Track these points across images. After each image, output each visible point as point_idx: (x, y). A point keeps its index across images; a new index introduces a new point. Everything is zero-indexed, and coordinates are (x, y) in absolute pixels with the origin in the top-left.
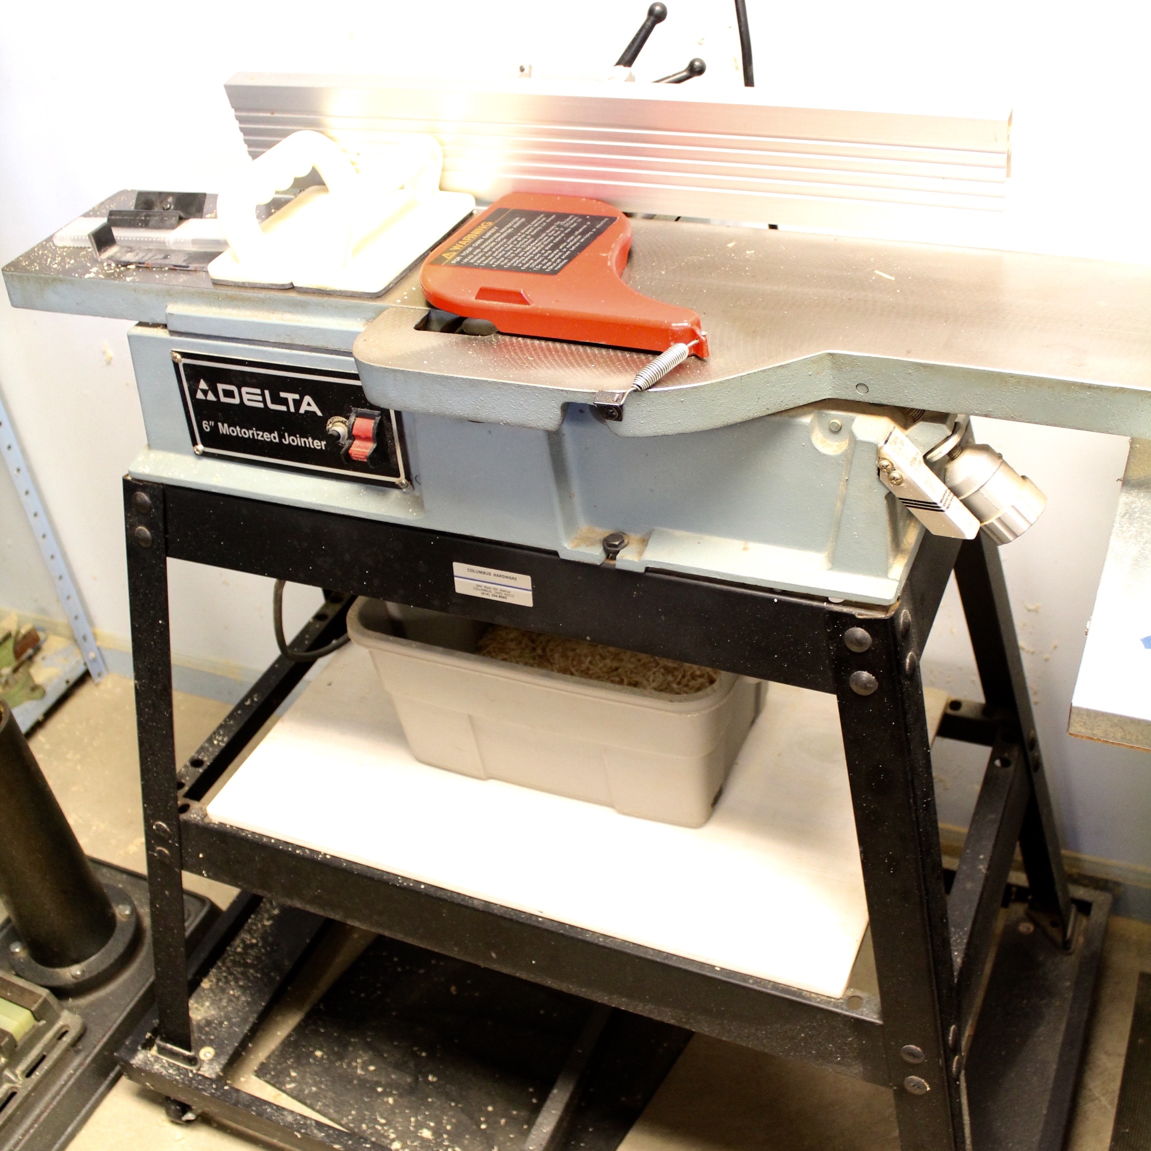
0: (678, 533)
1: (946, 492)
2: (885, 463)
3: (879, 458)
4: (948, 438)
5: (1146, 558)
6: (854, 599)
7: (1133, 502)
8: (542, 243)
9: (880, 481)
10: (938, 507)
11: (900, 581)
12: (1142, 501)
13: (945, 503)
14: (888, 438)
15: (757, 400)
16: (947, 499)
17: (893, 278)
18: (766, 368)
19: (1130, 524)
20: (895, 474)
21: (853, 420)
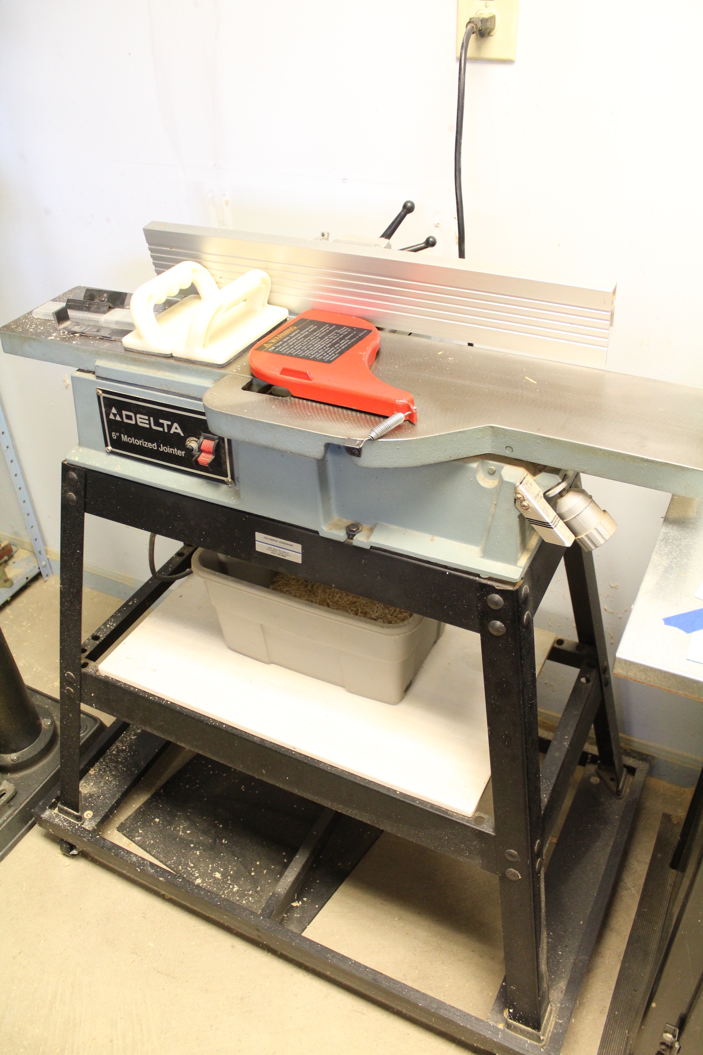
0: (392, 527)
1: (556, 516)
2: (519, 496)
3: (516, 493)
4: (559, 484)
5: (672, 568)
6: (495, 577)
7: (668, 533)
8: (325, 343)
9: (516, 507)
10: (550, 525)
11: (524, 568)
12: (675, 532)
13: (554, 524)
14: (522, 481)
15: (444, 451)
16: (556, 521)
17: (536, 383)
18: (451, 432)
19: (666, 546)
20: (525, 503)
21: (503, 468)
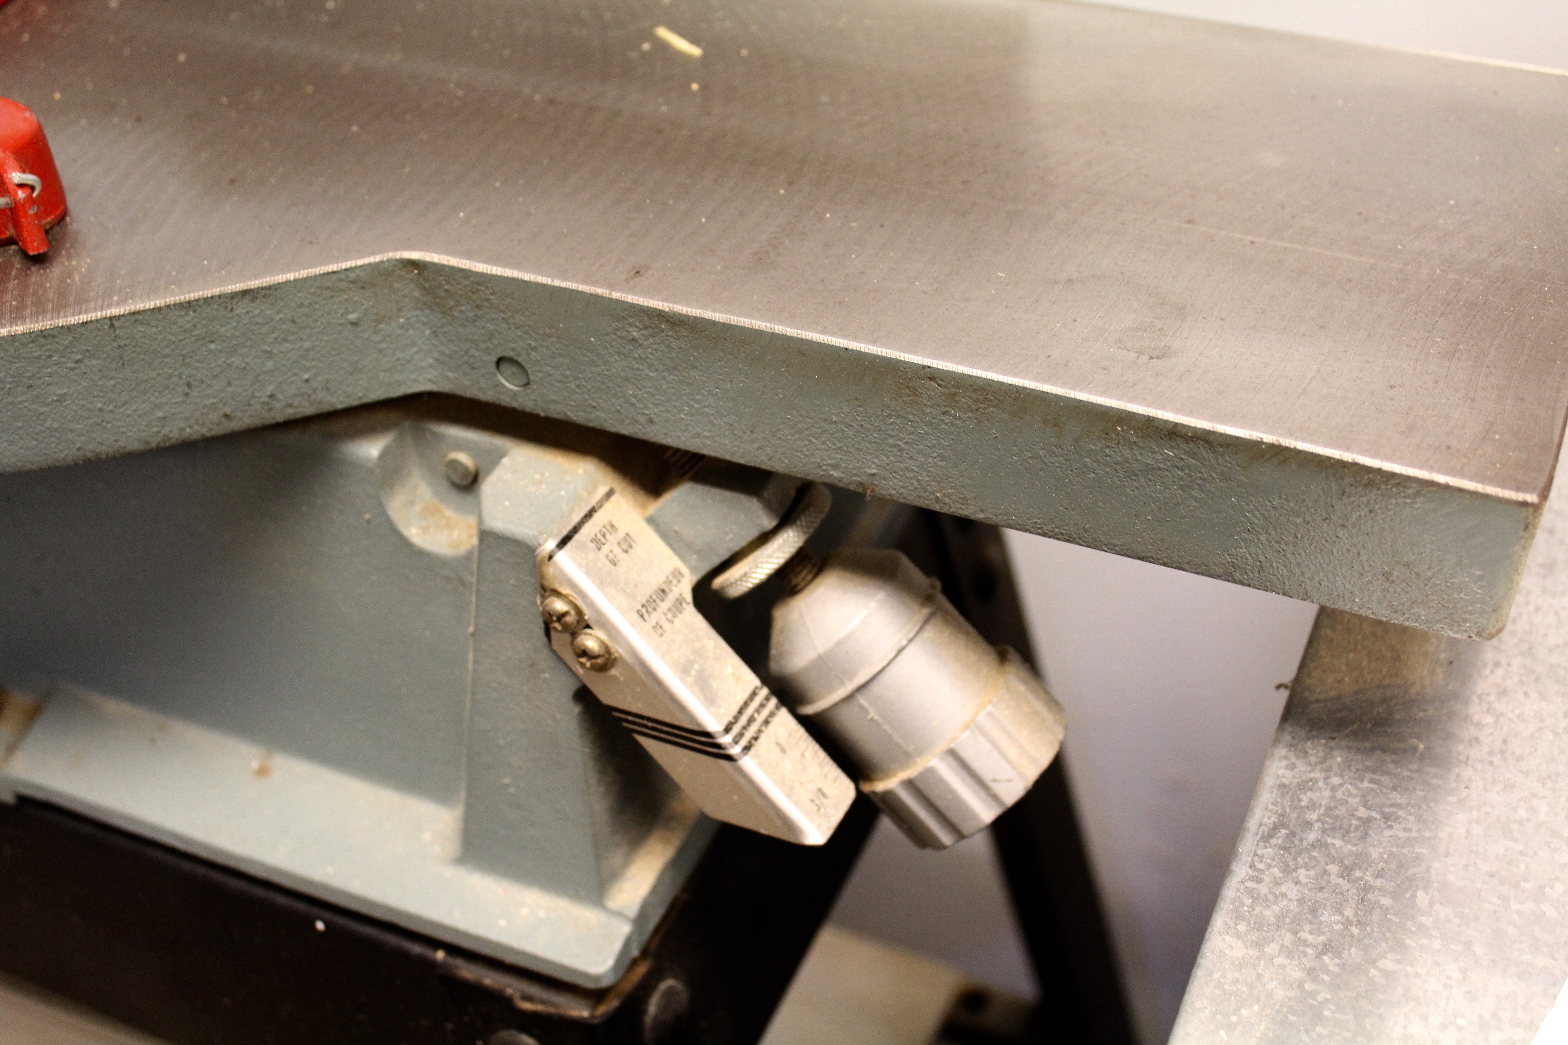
1: (754, 694)
2: (559, 606)
3: (547, 591)
6: (509, 959)
7: (1304, 786)
9: (554, 652)
10: (718, 746)
11: (639, 920)
12: (1336, 780)
13: (741, 735)
14: (575, 530)
15: (184, 389)
16: (751, 720)
17: (695, 51)
19: (1286, 870)
20: (590, 642)
